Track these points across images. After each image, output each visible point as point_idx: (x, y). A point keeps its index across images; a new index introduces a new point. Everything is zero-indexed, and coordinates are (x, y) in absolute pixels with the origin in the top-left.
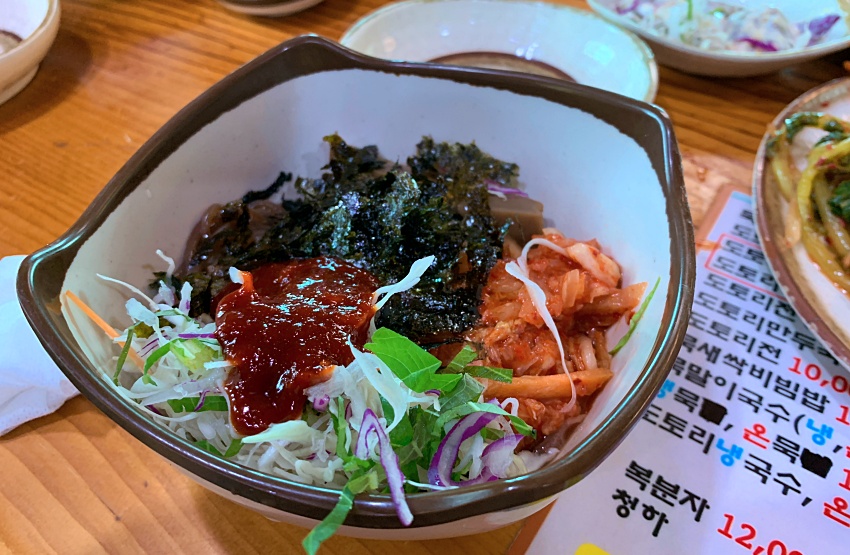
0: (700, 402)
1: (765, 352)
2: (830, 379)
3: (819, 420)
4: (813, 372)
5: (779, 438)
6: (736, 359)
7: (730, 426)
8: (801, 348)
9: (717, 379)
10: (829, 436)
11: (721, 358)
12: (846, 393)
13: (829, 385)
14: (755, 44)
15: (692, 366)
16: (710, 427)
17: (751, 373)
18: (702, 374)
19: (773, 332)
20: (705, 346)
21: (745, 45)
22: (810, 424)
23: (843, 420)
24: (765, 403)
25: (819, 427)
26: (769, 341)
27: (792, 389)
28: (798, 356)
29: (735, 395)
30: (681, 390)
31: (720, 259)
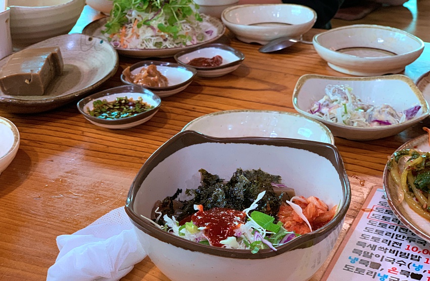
0: (370, 263)
1: (395, 245)
2: (422, 251)
3: (417, 264)
4: (415, 249)
5: (402, 271)
6: (383, 248)
7: (382, 269)
8: (410, 242)
9: (376, 256)
10: (421, 268)
11: (377, 248)
12: (428, 254)
13: (421, 253)
14: (381, 122)
15: (365, 252)
16: (375, 270)
17: (390, 252)
18: (369, 254)
19: (398, 238)
20: (370, 245)
21: (376, 123)
22: (414, 265)
23: (427, 262)
24: (396, 261)
25: (418, 266)
26: (397, 241)
27: (406, 255)
28: (409, 245)
29: (384, 259)
30: (361, 260)
31: (373, 215)
